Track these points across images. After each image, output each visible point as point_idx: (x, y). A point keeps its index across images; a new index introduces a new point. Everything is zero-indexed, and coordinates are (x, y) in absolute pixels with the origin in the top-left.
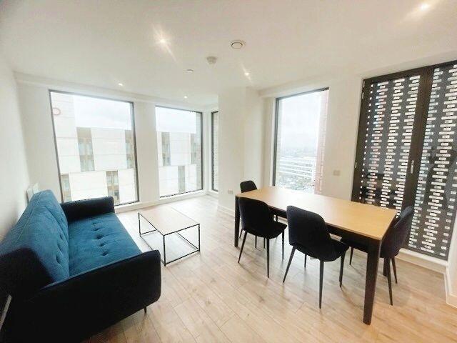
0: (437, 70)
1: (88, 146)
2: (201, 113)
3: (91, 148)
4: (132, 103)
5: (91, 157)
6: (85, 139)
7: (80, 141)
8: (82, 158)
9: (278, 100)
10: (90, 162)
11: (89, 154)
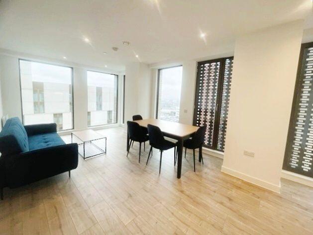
0: (228, 60)
1: (40, 95)
2: (117, 76)
3: (43, 97)
4: (72, 68)
5: (43, 103)
6: (38, 90)
7: (35, 91)
8: (35, 104)
9: (159, 70)
10: (41, 107)
11: (41, 101)
